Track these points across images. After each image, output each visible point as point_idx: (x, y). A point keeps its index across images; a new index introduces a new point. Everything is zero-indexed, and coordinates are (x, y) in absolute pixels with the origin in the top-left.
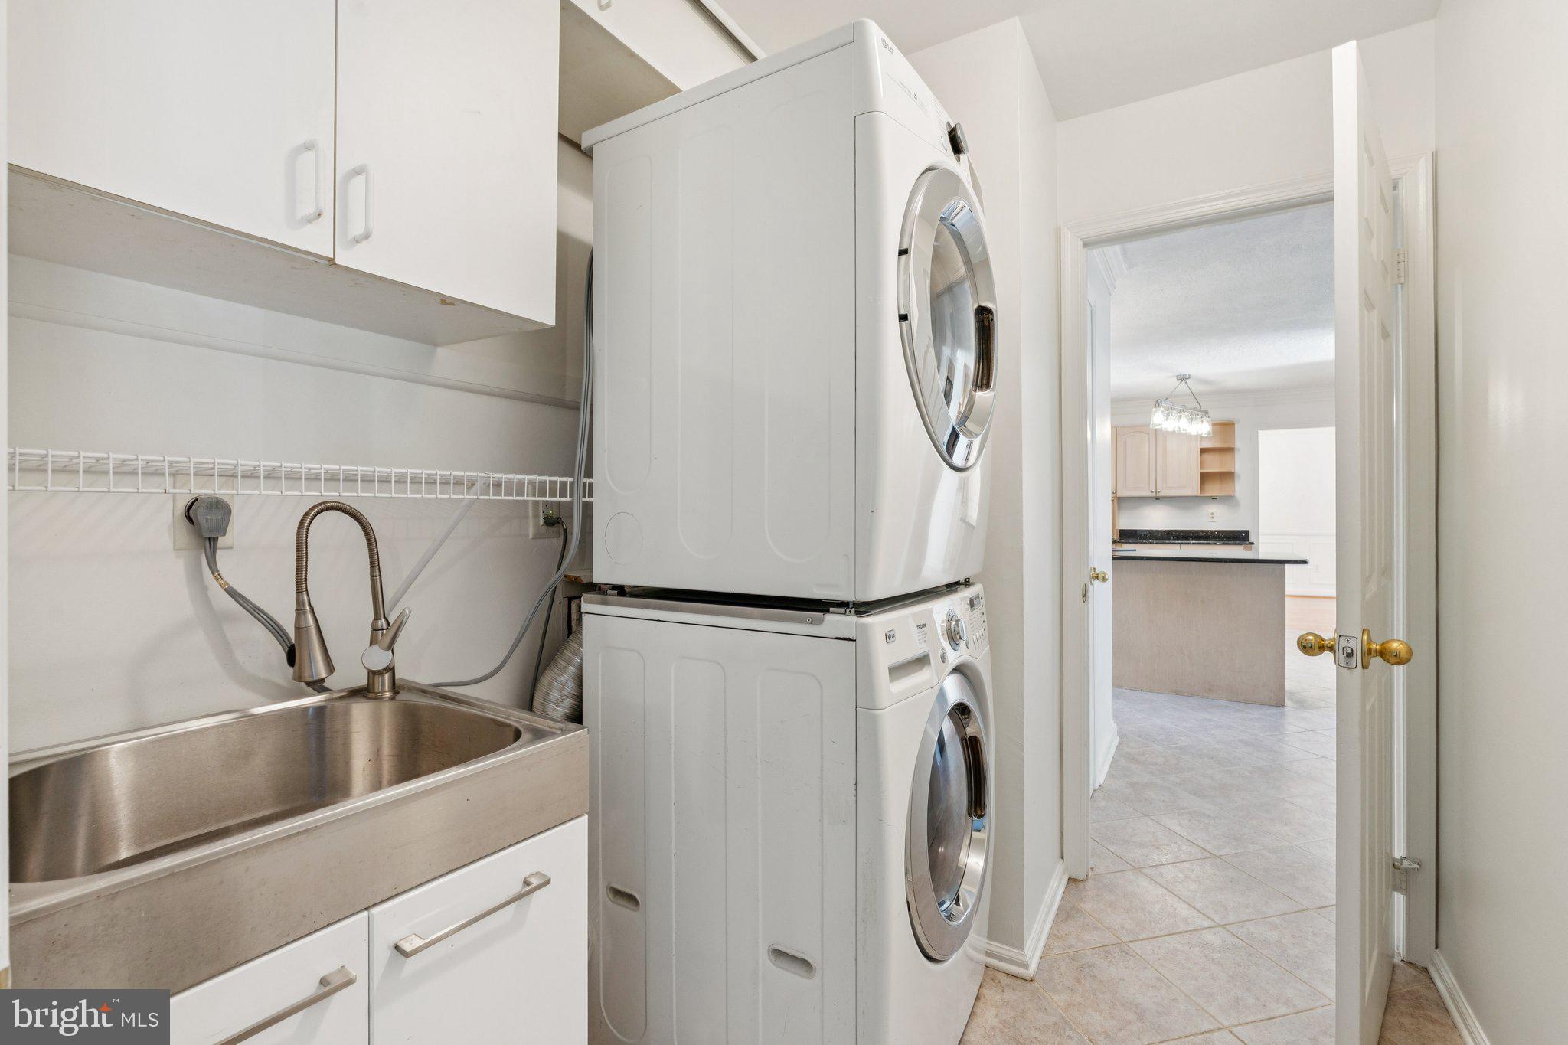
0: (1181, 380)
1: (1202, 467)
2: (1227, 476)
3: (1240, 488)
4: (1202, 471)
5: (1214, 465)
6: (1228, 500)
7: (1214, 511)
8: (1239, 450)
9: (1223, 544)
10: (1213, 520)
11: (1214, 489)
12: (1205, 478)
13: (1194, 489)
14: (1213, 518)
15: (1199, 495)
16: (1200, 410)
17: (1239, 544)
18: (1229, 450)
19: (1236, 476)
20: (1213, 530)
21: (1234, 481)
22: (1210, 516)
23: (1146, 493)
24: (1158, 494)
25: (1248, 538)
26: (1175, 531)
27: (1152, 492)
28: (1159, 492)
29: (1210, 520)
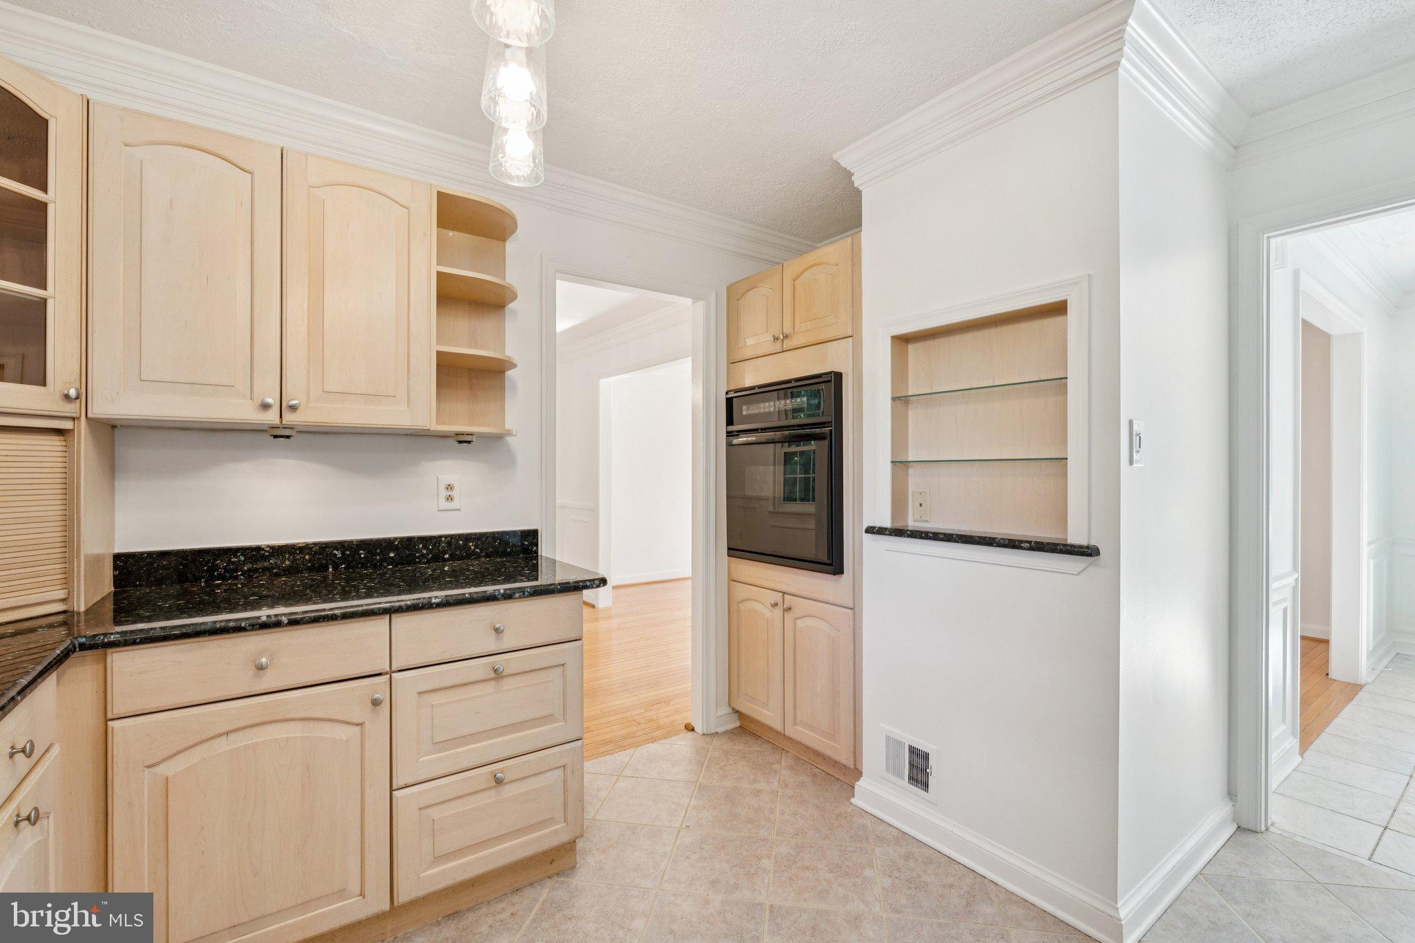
2: (485, 380)
4: (442, 349)
6: (493, 447)
7: (457, 478)
10: (451, 505)
13: (416, 407)
14: (449, 500)
15: (433, 427)
19: (507, 385)
20: (452, 536)
21: (503, 398)
22: (444, 493)
23: (243, 411)
24: (289, 418)
25: (536, 552)
26: (341, 545)
27: (266, 407)
28: (293, 408)
29: (444, 504)
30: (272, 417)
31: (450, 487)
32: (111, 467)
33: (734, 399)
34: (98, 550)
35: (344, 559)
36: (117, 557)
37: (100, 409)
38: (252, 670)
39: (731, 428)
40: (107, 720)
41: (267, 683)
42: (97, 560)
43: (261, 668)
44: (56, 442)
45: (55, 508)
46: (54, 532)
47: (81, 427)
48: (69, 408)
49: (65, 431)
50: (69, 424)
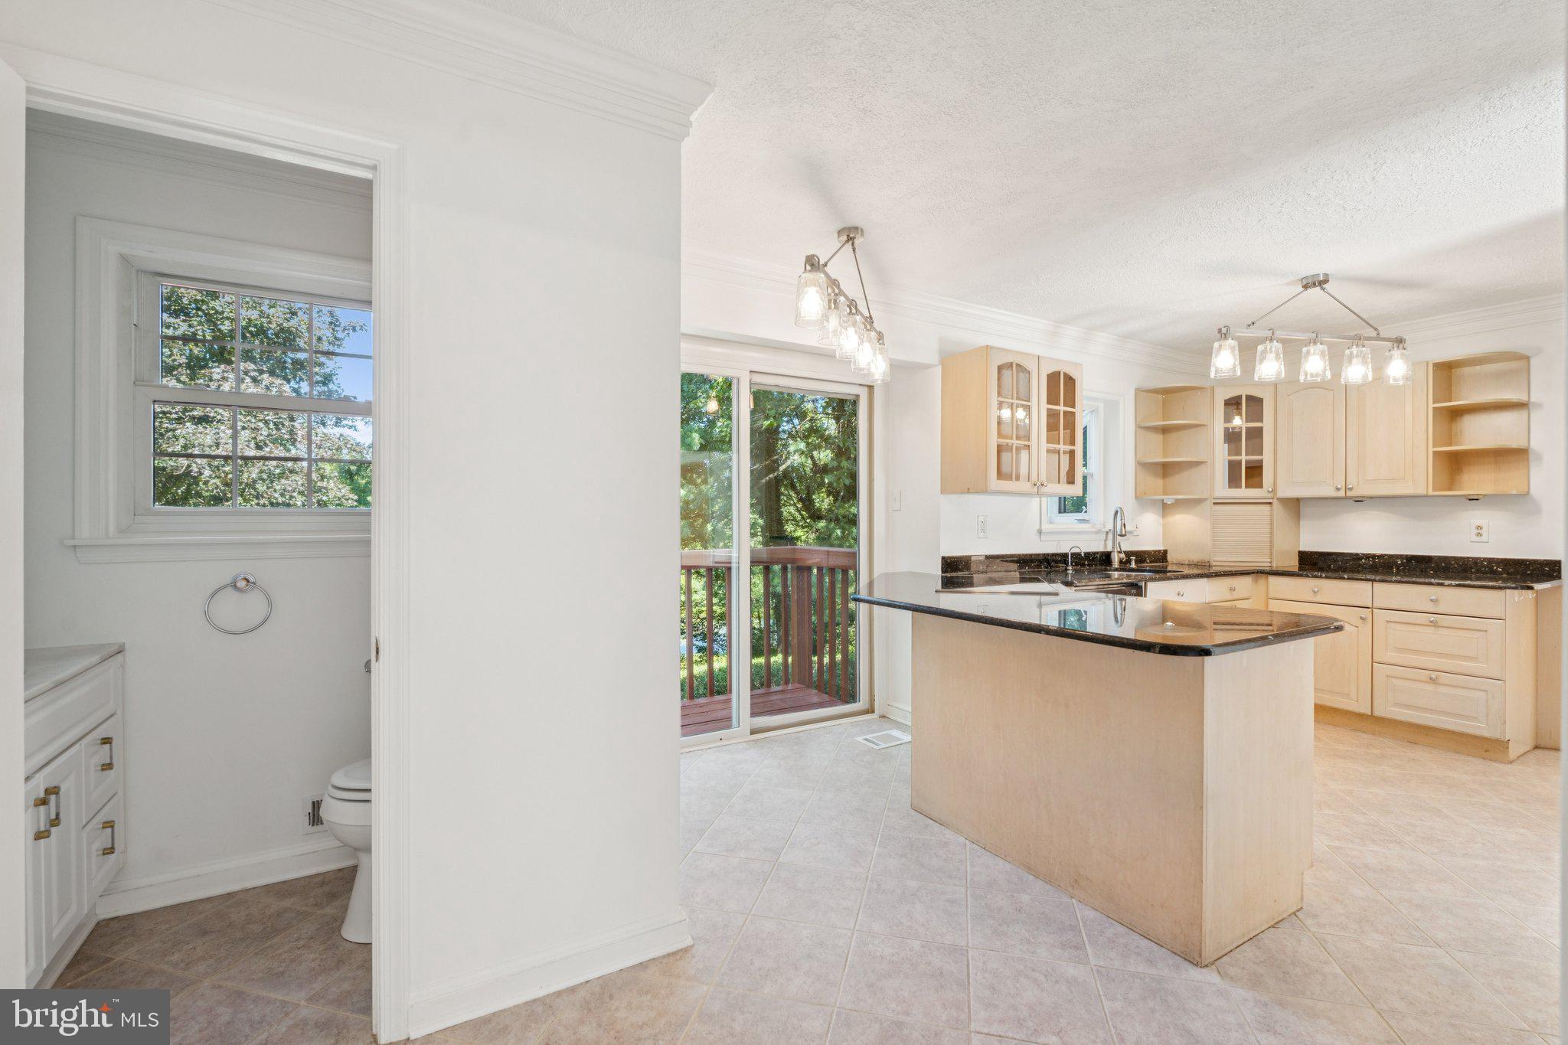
0: (1307, 286)
2: (1510, 456)
7: (1482, 522)
10: (1480, 539)
11: (1481, 482)
12: (1449, 460)
13: (1427, 484)
14: (1478, 535)
15: (1431, 493)
16: (1378, 339)
18: (1510, 407)
21: (1527, 466)
22: (1474, 530)
23: (1329, 492)
24: (1350, 493)
27: (1341, 489)
28: (1352, 489)
29: (1474, 538)
30: (1342, 494)
31: (1479, 527)
32: (1294, 514)
34: (1291, 549)
35: (1403, 564)
36: (1300, 552)
37: (1285, 494)
40: (1268, 598)
42: (1290, 552)
43: (1314, 592)
44: (1268, 507)
45: (1267, 530)
46: (1267, 538)
47: (1275, 502)
48: (1270, 495)
49: (1270, 503)
50: (1271, 501)
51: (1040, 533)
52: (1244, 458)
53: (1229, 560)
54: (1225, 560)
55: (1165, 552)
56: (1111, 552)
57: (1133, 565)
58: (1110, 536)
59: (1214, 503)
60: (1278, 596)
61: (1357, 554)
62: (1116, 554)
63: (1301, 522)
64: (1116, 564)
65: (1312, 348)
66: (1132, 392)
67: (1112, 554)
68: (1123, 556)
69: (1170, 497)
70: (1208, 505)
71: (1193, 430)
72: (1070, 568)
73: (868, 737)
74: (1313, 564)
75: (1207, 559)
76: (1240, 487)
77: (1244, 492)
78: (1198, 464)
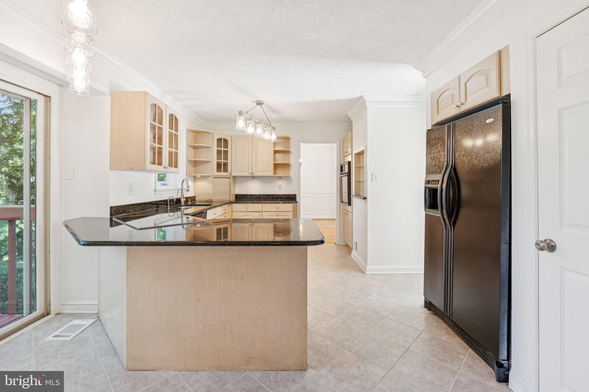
0: (258, 104)
1: (274, 161)
2: (286, 166)
3: (292, 172)
4: (275, 162)
5: (280, 159)
6: (287, 178)
7: (281, 184)
8: (292, 152)
9: (283, 203)
10: (280, 189)
11: (281, 173)
12: (276, 166)
13: (270, 172)
14: (280, 188)
15: (273, 175)
16: (271, 126)
17: (290, 203)
18: (287, 152)
19: (291, 166)
20: (280, 195)
21: (290, 169)
22: (279, 187)
23: (247, 174)
24: (253, 175)
25: (296, 199)
26: (263, 195)
27: (250, 174)
28: (253, 174)
29: (279, 189)
30: (251, 175)
31: (280, 186)
32: (235, 182)
33: (343, 166)
34: (233, 194)
35: (263, 197)
36: (235, 195)
37: (233, 175)
38: (246, 208)
39: (342, 173)
40: (232, 212)
41: (247, 211)
42: (233, 195)
43: (247, 208)
44: (228, 179)
45: (228, 187)
46: (228, 190)
47: (231, 177)
48: (230, 175)
49: (229, 178)
50: (230, 177)
51: (155, 191)
52: (223, 161)
53: (218, 199)
54: (216, 199)
55: (195, 196)
56: (181, 198)
57: (189, 203)
58: (180, 191)
59: (214, 178)
60: (236, 211)
61: (252, 195)
62: (183, 199)
63: (236, 185)
64: (183, 203)
65: (259, 125)
66: (185, 131)
67: (181, 199)
68: (185, 199)
69: (198, 175)
70: (212, 178)
71: (206, 149)
72: (169, 207)
73: (56, 333)
74: (240, 199)
75: (211, 199)
76: (221, 172)
77: (222, 174)
78: (208, 162)
